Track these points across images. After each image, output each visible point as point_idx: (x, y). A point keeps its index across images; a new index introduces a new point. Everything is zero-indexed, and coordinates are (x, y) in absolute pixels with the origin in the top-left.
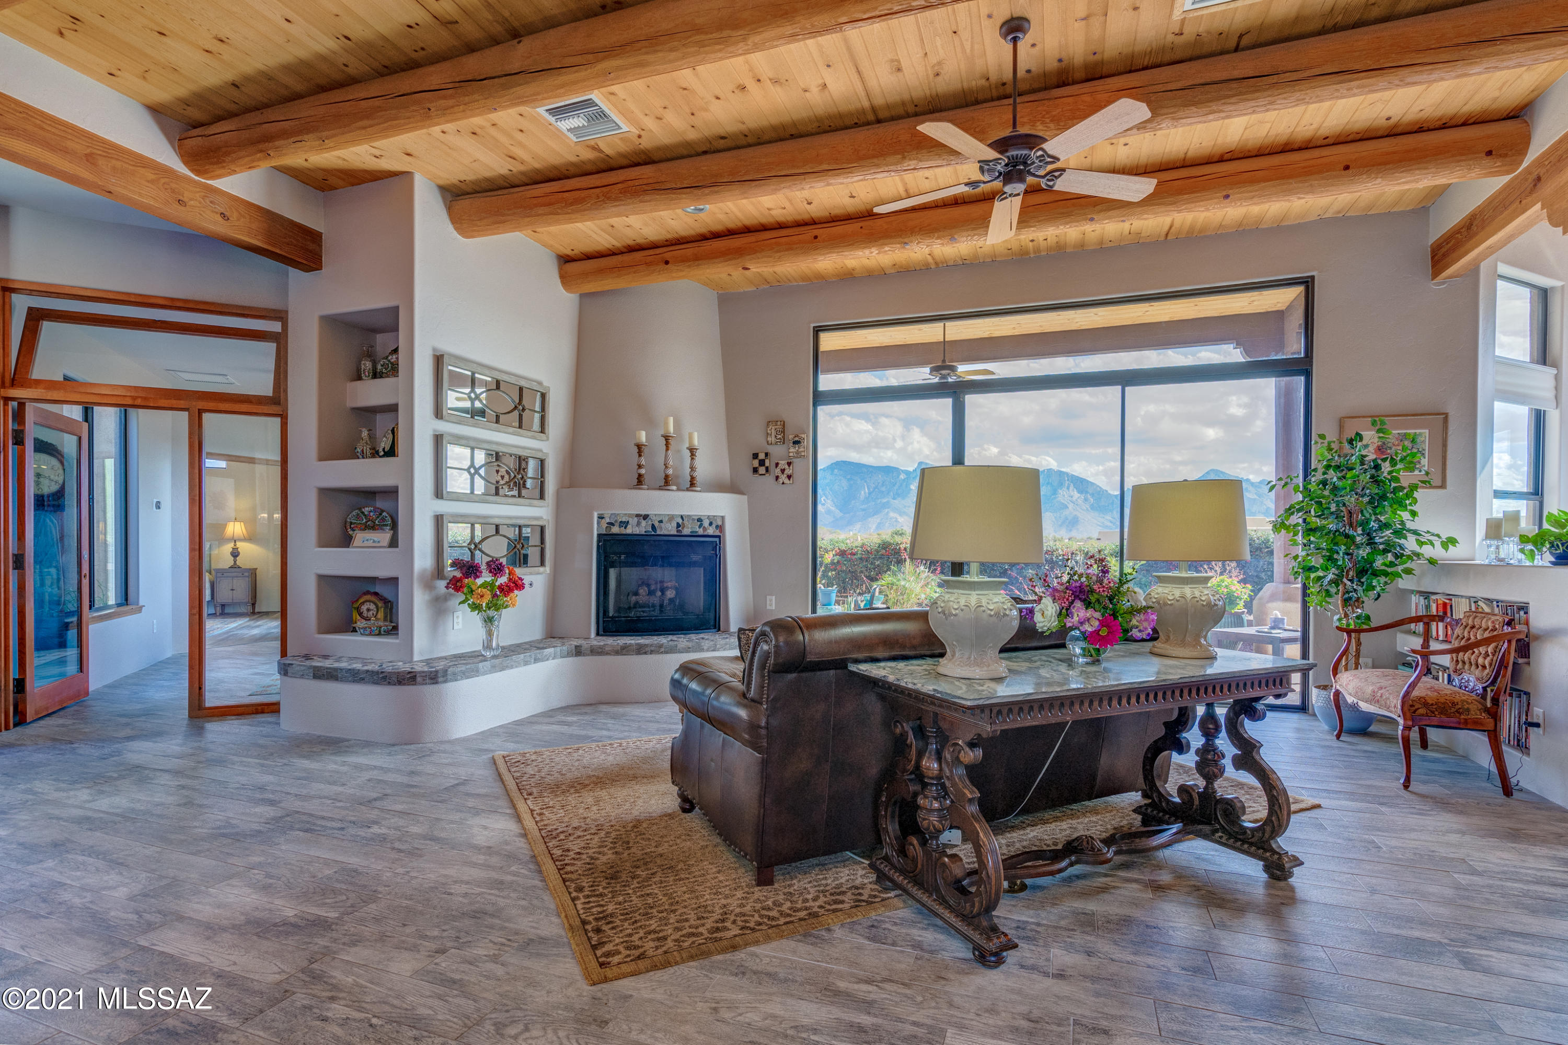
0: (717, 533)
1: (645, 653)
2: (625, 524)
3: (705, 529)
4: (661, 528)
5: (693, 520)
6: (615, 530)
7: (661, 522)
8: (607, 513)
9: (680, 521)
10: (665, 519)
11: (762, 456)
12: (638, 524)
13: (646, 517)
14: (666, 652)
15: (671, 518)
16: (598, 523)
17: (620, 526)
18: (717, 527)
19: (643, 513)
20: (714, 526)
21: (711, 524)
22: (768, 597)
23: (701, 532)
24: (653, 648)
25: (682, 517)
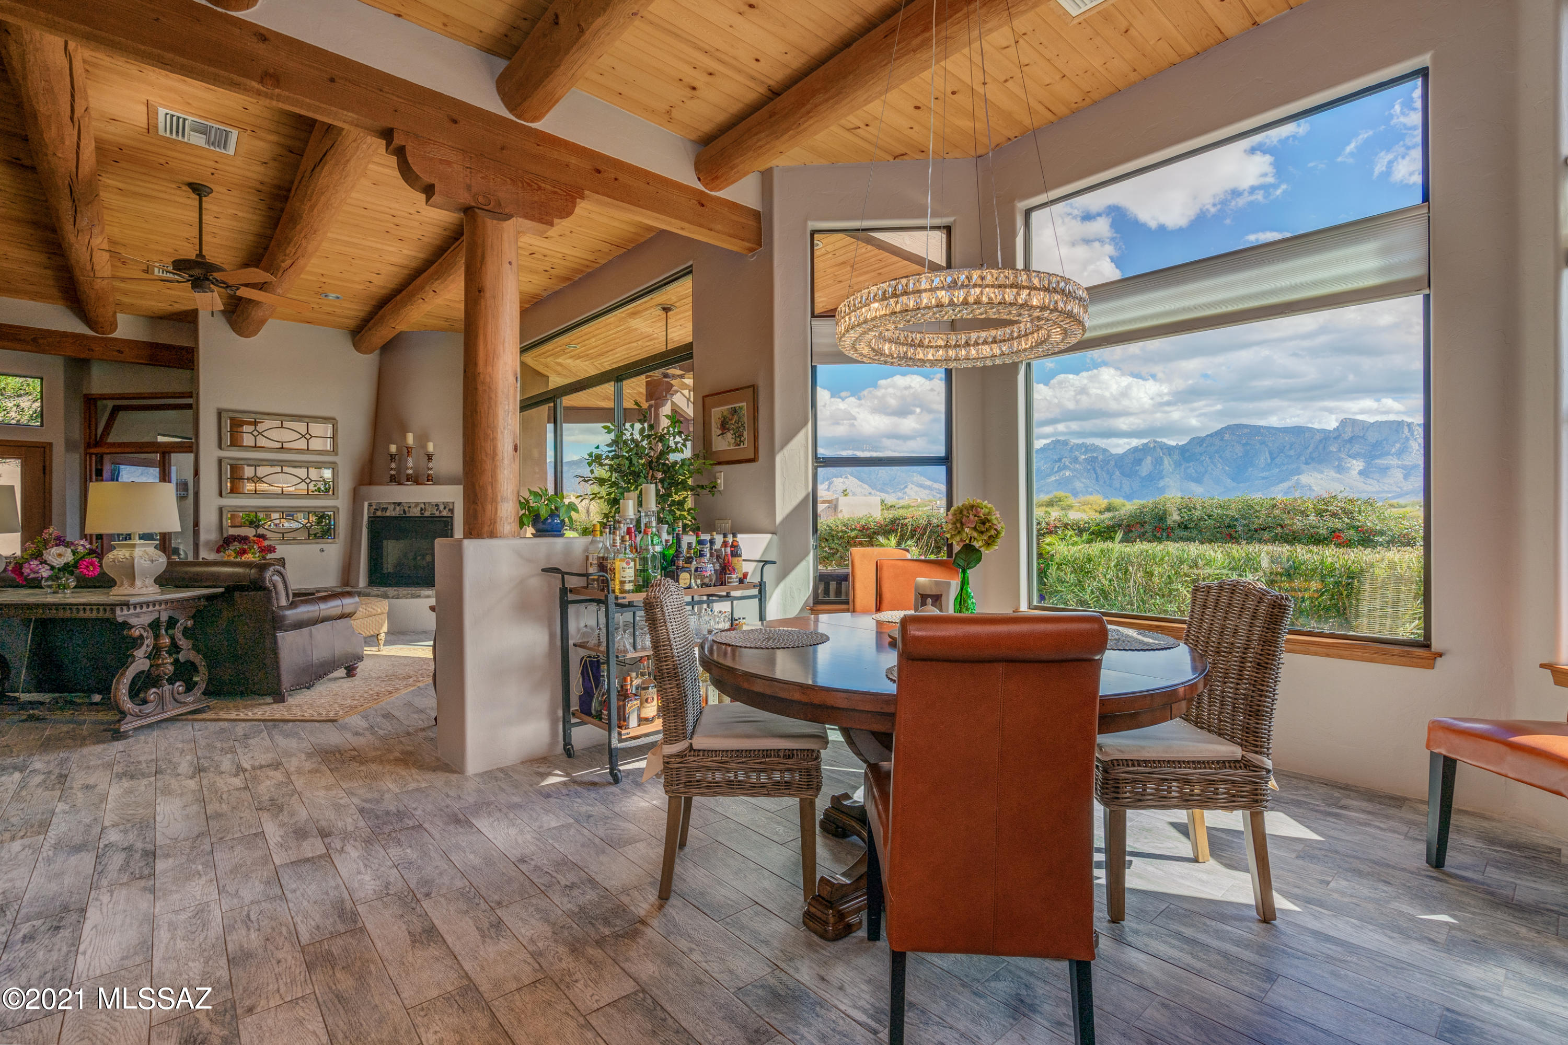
0: (448, 515)
2: (385, 509)
3: (440, 512)
4: (410, 512)
5: (433, 505)
6: (379, 513)
7: (410, 507)
8: (374, 503)
9: (423, 506)
10: (413, 506)
12: (394, 509)
16: (369, 509)
17: (383, 511)
18: (448, 510)
19: (398, 502)
21: (445, 508)
23: (437, 514)
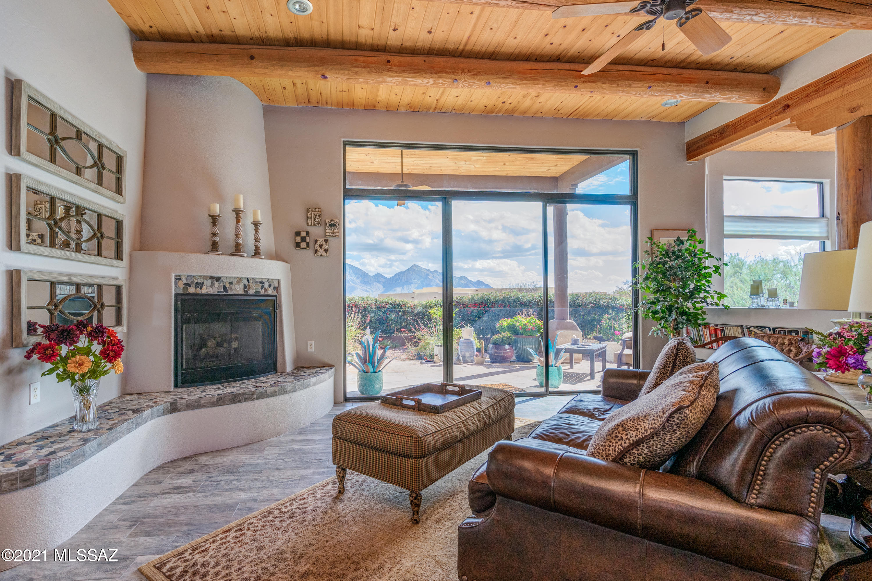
0: (275, 293)
1: (240, 401)
2: (200, 285)
3: (266, 290)
4: (231, 289)
5: (257, 282)
6: (192, 290)
7: (231, 283)
8: (184, 273)
9: (247, 283)
10: (235, 281)
11: (303, 234)
12: (212, 285)
13: (218, 279)
14: (258, 398)
15: (239, 280)
16: (176, 284)
17: (196, 287)
18: (275, 288)
19: (216, 275)
20: (272, 287)
21: (270, 286)
22: (309, 343)
23: (262, 292)
24: (246, 396)
25: (248, 280)
